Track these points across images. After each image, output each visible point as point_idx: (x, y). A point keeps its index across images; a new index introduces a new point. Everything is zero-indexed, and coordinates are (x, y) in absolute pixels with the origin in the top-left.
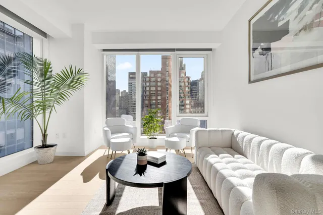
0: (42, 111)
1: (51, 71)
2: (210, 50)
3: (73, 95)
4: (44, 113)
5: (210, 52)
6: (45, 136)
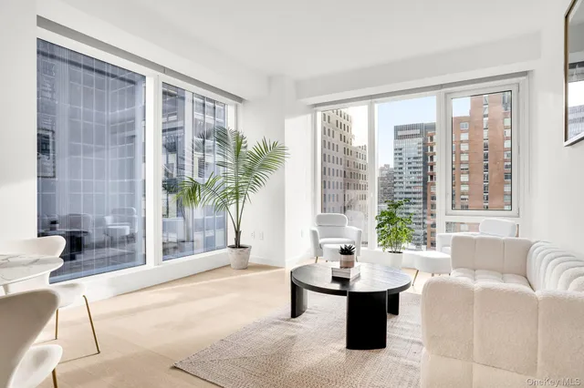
0: (235, 201)
1: (246, 147)
2: (525, 73)
3: (270, 178)
4: (237, 202)
5: (524, 78)
6: (238, 233)
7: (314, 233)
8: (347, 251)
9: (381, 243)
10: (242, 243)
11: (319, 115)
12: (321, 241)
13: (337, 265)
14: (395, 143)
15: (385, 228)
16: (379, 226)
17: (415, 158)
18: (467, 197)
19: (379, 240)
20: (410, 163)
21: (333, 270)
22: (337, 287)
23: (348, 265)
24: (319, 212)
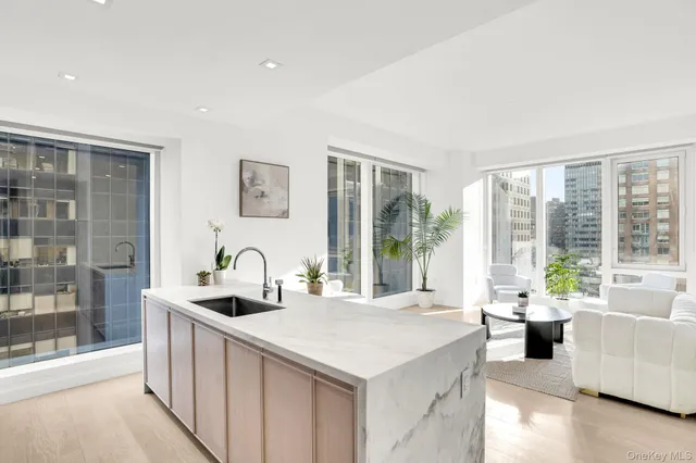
0: (423, 254)
4: (425, 255)
6: (425, 279)
7: (489, 280)
8: (523, 295)
9: (549, 290)
10: (428, 287)
11: (490, 177)
12: (495, 287)
13: (516, 305)
14: (566, 173)
15: (553, 278)
16: (547, 276)
17: (592, 190)
18: (667, 238)
19: (547, 288)
20: (586, 196)
21: (514, 308)
22: (517, 317)
23: (523, 305)
24: (490, 263)
